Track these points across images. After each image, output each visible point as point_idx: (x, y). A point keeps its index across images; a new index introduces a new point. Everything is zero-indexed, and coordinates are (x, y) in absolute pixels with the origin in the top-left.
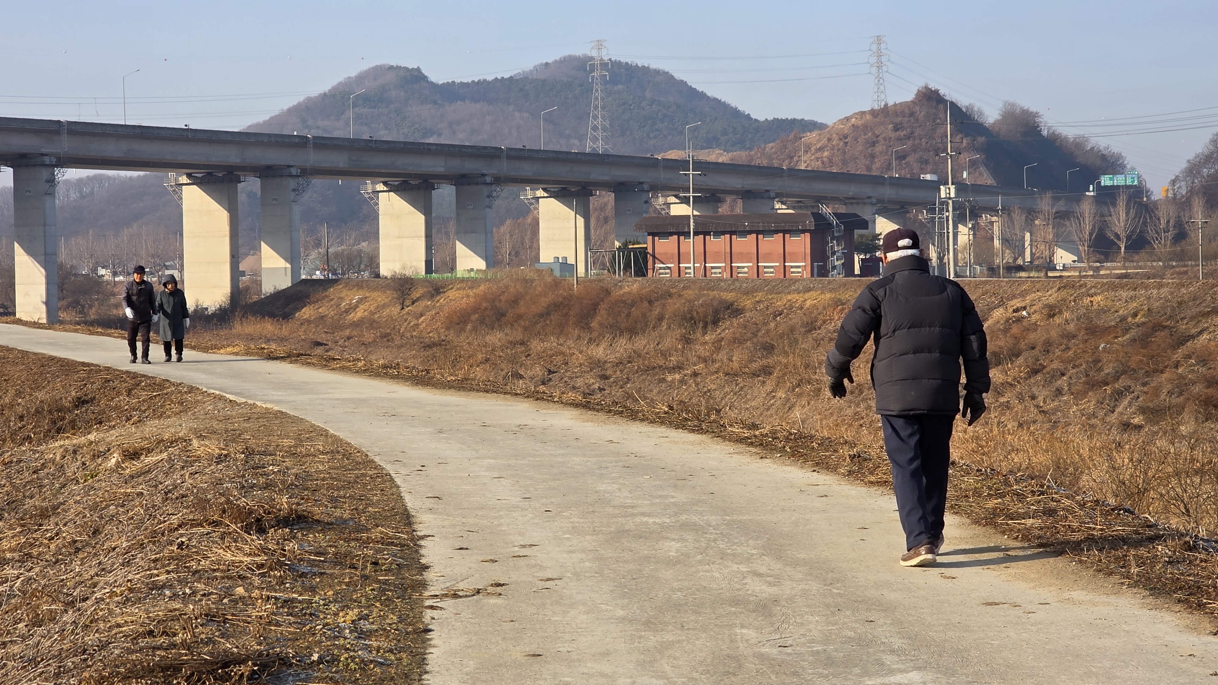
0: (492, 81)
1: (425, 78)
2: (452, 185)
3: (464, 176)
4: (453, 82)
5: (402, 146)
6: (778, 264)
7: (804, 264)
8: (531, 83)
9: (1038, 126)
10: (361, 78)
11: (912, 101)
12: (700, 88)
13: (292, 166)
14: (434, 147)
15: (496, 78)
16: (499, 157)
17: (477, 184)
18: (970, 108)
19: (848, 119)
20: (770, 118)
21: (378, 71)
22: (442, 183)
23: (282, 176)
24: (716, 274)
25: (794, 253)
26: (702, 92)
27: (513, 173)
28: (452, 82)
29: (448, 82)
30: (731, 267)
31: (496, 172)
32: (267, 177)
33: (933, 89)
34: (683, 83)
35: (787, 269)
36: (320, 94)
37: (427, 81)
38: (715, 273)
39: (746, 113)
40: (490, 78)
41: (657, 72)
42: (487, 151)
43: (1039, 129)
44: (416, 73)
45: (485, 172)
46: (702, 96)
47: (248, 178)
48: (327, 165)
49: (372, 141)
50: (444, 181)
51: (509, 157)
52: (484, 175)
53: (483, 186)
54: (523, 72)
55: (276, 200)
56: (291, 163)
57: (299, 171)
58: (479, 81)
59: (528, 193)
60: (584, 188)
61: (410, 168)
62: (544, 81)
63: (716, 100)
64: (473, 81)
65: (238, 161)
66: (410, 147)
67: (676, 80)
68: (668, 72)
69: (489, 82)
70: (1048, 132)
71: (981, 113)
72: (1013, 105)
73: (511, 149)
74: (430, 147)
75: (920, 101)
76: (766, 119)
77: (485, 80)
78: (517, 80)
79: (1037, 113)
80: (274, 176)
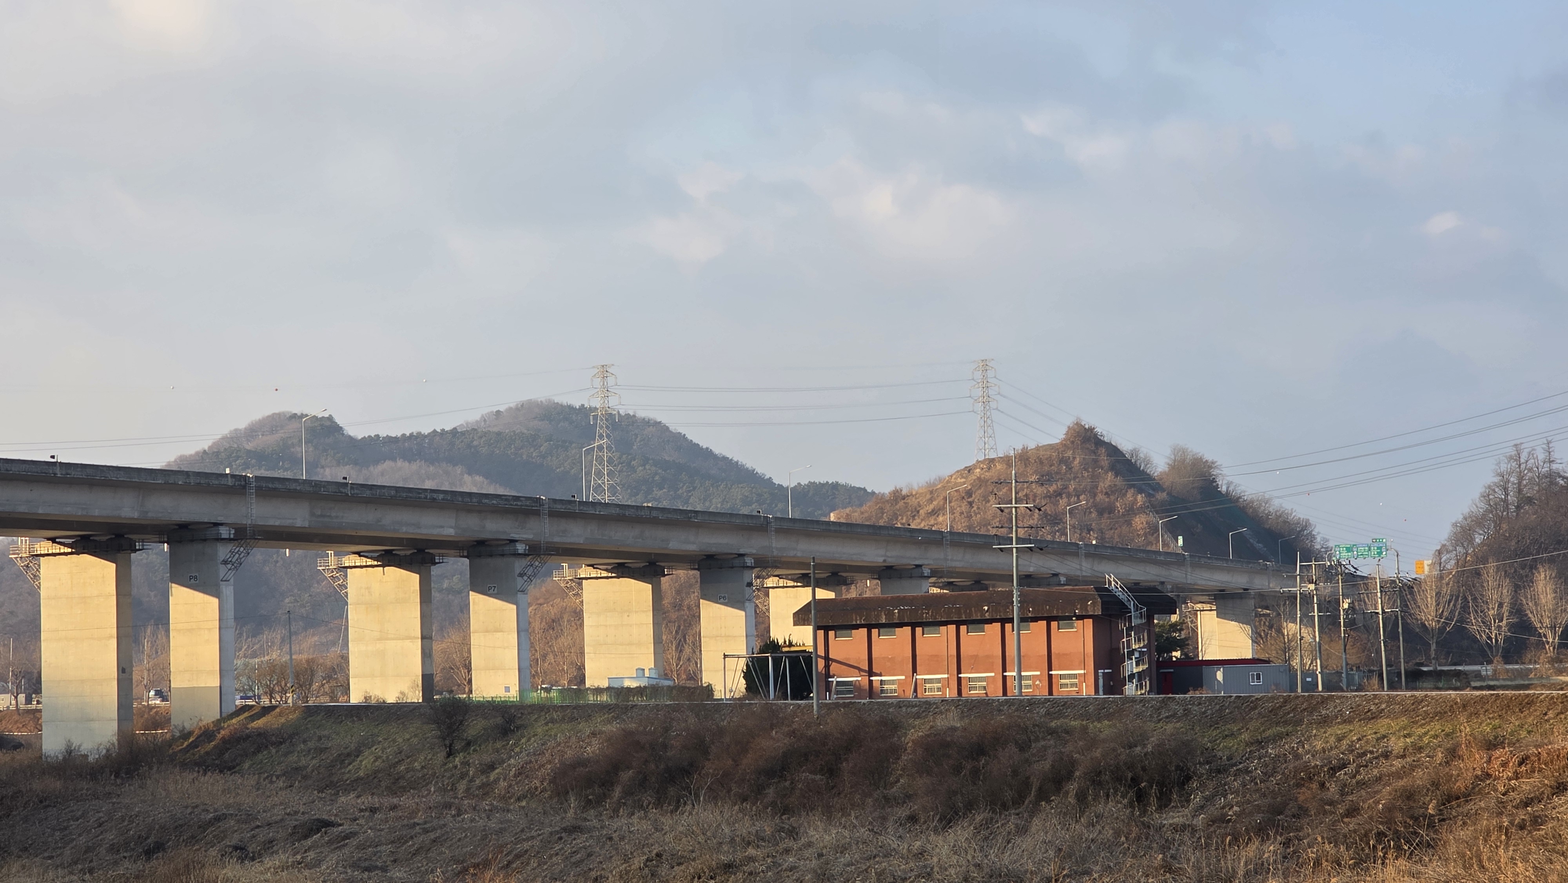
0: (429, 434)
1: (339, 429)
2: (463, 557)
3: (481, 543)
4: (377, 436)
5: (393, 493)
6: (1038, 673)
7: (1082, 672)
8: (481, 437)
9: (1214, 481)
10: (252, 431)
11: (1061, 443)
12: (704, 444)
13: (222, 524)
14: (441, 496)
15: (435, 431)
16: (537, 513)
17: (503, 555)
18: (1135, 452)
19: (969, 470)
20: (804, 482)
21: (275, 422)
22: (448, 555)
23: (205, 540)
24: (932, 692)
25: (1066, 655)
26: (707, 448)
27: (557, 539)
28: (375, 436)
29: (370, 436)
30: (959, 679)
31: (531, 537)
32: (180, 542)
33: (1087, 427)
34: (680, 437)
35: (1054, 680)
36: (197, 453)
37: (343, 434)
38: (931, 689)
39: (767, 477)
40: (426, 431)
41: (647, 423)
42: (519, 503)
43: (1214, 484)
44: (328, 423)
45: (515, 536)
46: (708, 454)
47: (148, 545)
48: (277, 523)
49: (347, 484)
50: (452, 552)
51: (553, 514)
52: (513, 541)
53: (512, 559)
54: (467, 424)
55: (196, 577)
56: (220, 519)
57: (233, 532)
58: (411, 435)
59: (566, 571)
60: (652, 564)
61: (404, 529)
62: (499, 434)
63: (725, 458)
64: (404, 435)
65: (136, 515)
66: (404, 495)
67: (671, 432)
68: (660, 422)
69: (425, 436)
70: (1228, 488)
71: (1148, 462)
72: (1184, 451)
73: (555, 501)
74: (435, 495)
75: (1073, 442)
76: (799, 484)
77: (419, 433)
78: (463, 433)
79: (1213, 463)
80: (192, 541)
